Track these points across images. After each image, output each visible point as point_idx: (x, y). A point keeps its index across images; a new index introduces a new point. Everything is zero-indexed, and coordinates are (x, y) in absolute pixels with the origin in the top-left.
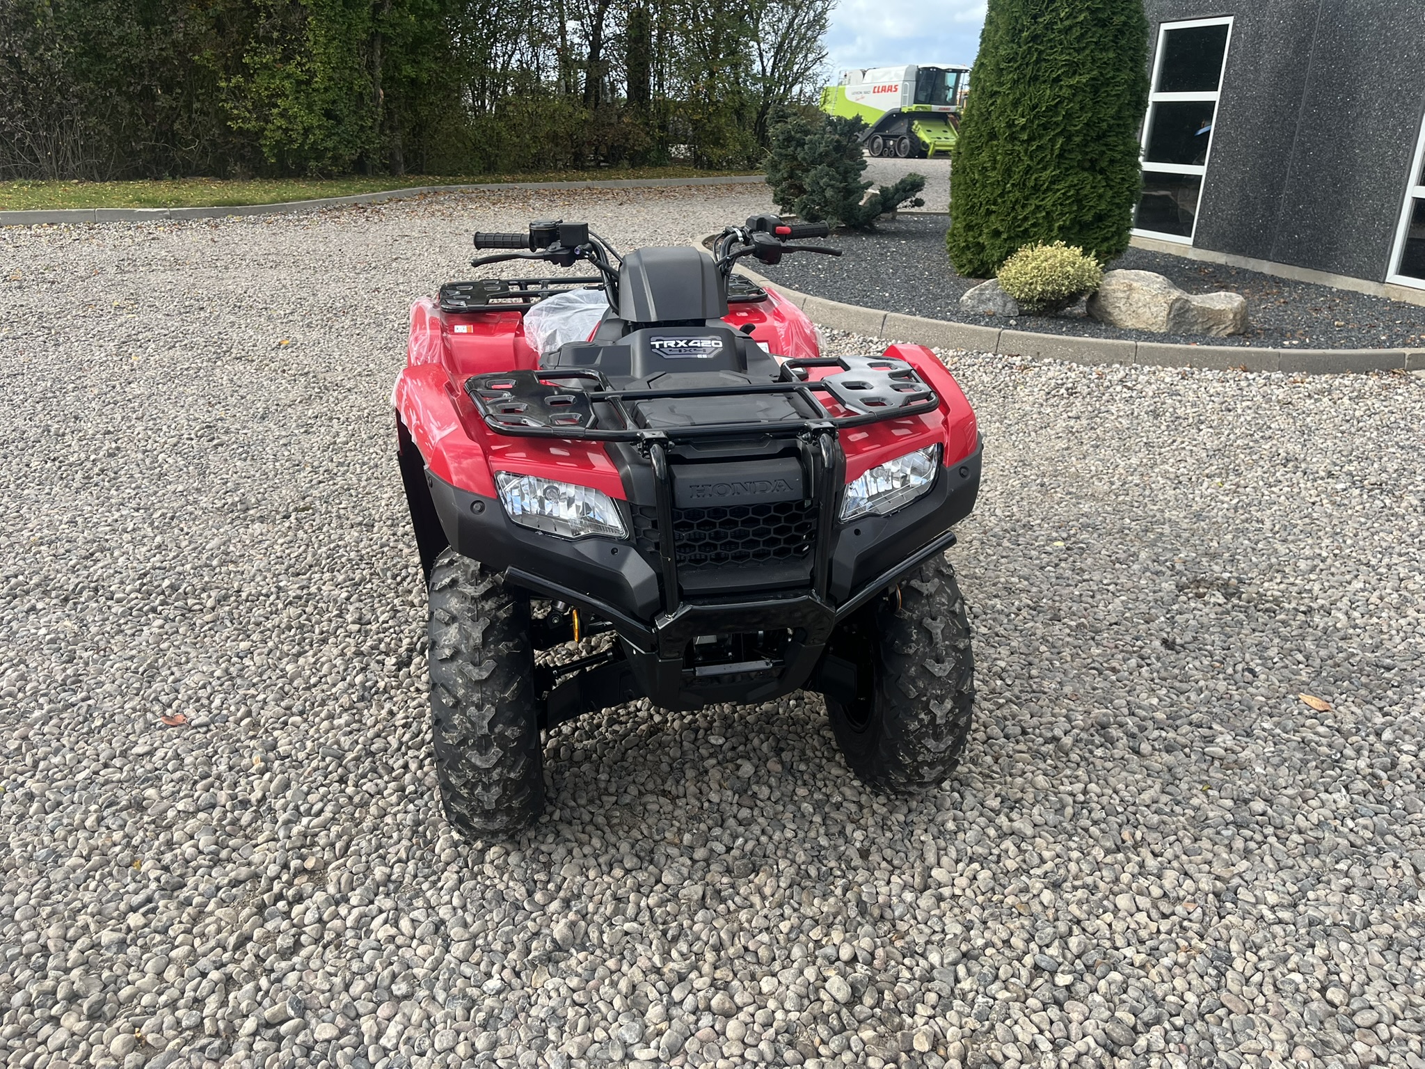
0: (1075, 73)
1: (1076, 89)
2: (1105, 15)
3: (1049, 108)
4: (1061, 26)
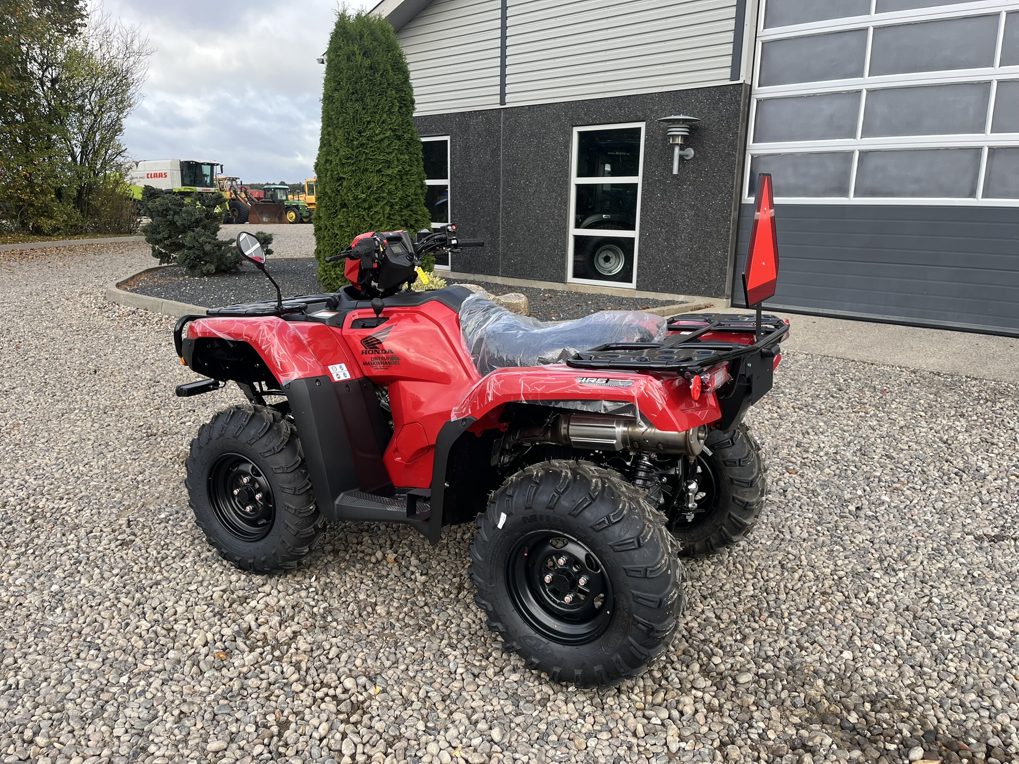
0: (388, 167)
1: (391, 177)
2: (399, 133)
3: (378, 189)
4: (377, 138)
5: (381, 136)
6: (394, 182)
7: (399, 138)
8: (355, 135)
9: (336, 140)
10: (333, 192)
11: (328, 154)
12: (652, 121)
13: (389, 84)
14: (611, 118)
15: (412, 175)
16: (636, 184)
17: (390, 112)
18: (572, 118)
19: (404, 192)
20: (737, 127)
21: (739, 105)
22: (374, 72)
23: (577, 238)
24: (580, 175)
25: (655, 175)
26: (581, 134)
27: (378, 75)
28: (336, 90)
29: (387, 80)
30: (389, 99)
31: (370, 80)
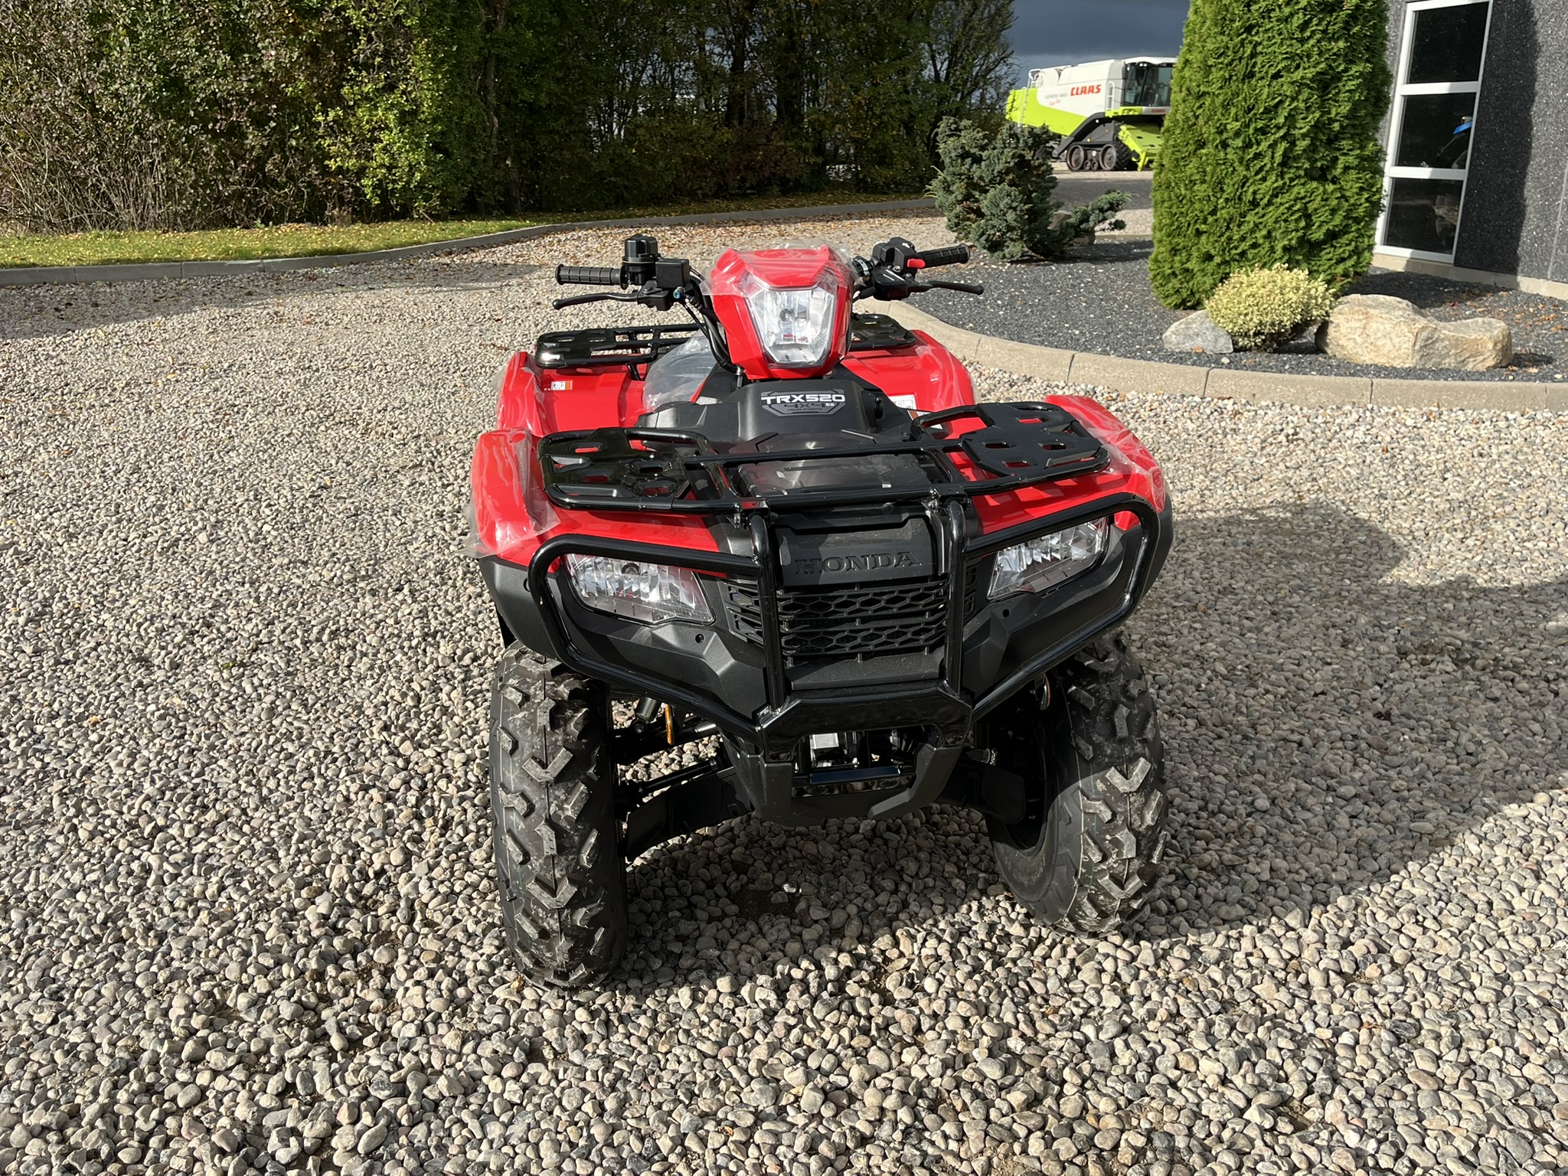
1: (1301, 85)
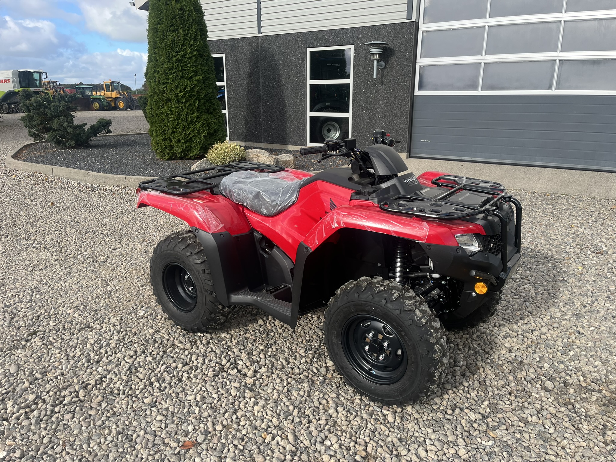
1: (198, 82)
2: (202, 53)
3: (191, 89)
4: (188, 56)
5: (190, 55)
6: (200, 85)
7: (201, 56)
8: (174, 54)
9: (160, 58)
10: (160, 92)
11: (155, 67)
12: (358, 45)
13: (193, 20)
14: (331, 42)
15: (210, 80)
16: (349, 84)
17: (195, 39)
18: (306, 43)
19: (207, 91)
20: (411, 49)
21: (412, 35)
22: (183, 12)
23: (312, 118)
24: (312, 78)
25: (361, 79)
26: (312, 53)
27: (186, 14)
28: (159, 24)
29: (192, 17)
30: (194, 30)
31: (181, 17)
